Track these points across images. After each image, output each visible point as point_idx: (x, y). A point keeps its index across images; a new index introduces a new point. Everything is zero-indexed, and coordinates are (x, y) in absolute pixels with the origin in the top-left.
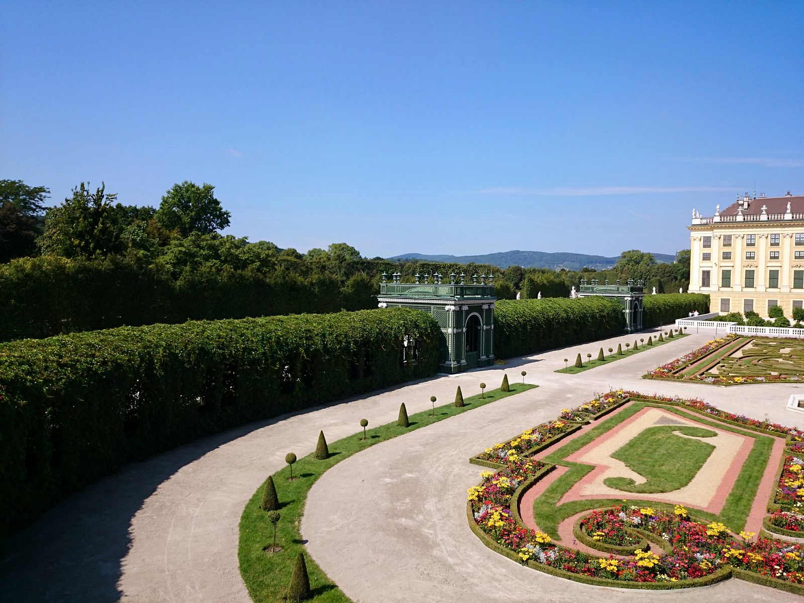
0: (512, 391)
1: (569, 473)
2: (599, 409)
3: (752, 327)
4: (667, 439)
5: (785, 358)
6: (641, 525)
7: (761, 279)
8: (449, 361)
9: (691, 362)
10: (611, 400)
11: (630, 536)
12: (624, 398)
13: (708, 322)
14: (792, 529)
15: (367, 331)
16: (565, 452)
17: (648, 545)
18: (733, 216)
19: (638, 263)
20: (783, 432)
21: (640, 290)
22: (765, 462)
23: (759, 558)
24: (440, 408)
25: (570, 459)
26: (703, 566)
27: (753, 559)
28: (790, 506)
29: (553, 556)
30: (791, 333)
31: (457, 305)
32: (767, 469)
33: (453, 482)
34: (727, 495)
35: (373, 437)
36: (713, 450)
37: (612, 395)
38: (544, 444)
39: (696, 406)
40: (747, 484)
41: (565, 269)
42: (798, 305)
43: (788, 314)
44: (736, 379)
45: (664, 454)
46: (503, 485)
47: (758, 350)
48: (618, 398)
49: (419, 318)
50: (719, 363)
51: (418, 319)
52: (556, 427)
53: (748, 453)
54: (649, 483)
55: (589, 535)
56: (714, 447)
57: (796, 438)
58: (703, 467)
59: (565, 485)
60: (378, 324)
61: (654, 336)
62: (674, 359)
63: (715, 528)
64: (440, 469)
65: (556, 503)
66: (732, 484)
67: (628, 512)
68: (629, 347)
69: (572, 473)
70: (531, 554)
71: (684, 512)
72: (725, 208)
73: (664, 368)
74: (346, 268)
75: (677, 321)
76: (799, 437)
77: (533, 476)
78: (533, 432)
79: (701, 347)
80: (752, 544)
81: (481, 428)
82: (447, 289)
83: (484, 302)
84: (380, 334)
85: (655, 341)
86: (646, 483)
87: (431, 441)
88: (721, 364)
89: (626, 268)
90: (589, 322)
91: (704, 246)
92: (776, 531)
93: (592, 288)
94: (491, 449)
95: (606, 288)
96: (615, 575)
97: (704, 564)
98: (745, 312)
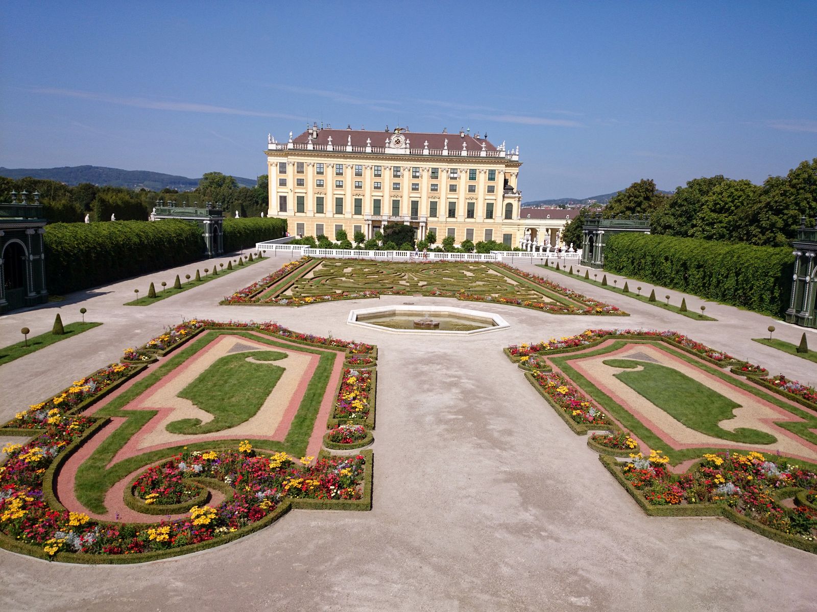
0: (67, 333)
1: (126, 424)
2: (169, 343)
3: (322, 249)
4: (239, 367)
5: (348, 277)
6: (203, 471)
7: (330, 205)
9: (268, 285)
10: (183, 332)
11: (189, 489)
12: (198, 328)
13: (286, 245)
14: (347, 442)
16: (125, 399)
17: (209, 493)
18: (304, 144)
19: (220, 186)
20: (343, 347)
21: (219, 213)
22: (328, 377)
23: (316, 483)
25: (129, 407)
26: (263, 506)
27: (311, 486)
28: (346, 419)
29: (90, 540)
30: (352, 254)
32: (329, 384)
34: (293, 418)
36: (283, 372)
37: (184, 326)
38: (100, 393)
39: (271, 329)
40: (311, 403)
41: (146, 189)
42: (359, 229)
43: (351, 237)
44: (307, 299)
45: (235, 385)
46: (33, 458)
47: (327, 270)
48: (191, 328)
50: (293, 284)
52: (115, 371)
53: (314, 370)
54: (216, 420)
55: (142, 498)
56: (284, 369)
57: (354, 351)
58: (273, 392)
59: (121, 439)
61: (234, 260)
62: (252, 283)
63: (279, 458)
65: (106, 465)
66: (298, 405)
67: (188, 460)
68: (208, 273)
69: (130, 424)
70: (60, 545)
71: (248, 448)
72: (297, 136)
73: (240, 293)
75: (257, 244)
76: (356, 350)
77: (79, 437)
78: (87, 381)
79: (278, 269)
80: (311, 467)
83: (30, 226)
85: (235, 265)
86: (213, 421)
88: (295, 286)
89: (208, 191)
90: (165, 247)
91: (281, 172)
92: (333, 447)
93: (169, 211)
94: (24, 412)
95: (183, 211)
96: (166, 544)
97: (264, 504)
98: (317, 235)
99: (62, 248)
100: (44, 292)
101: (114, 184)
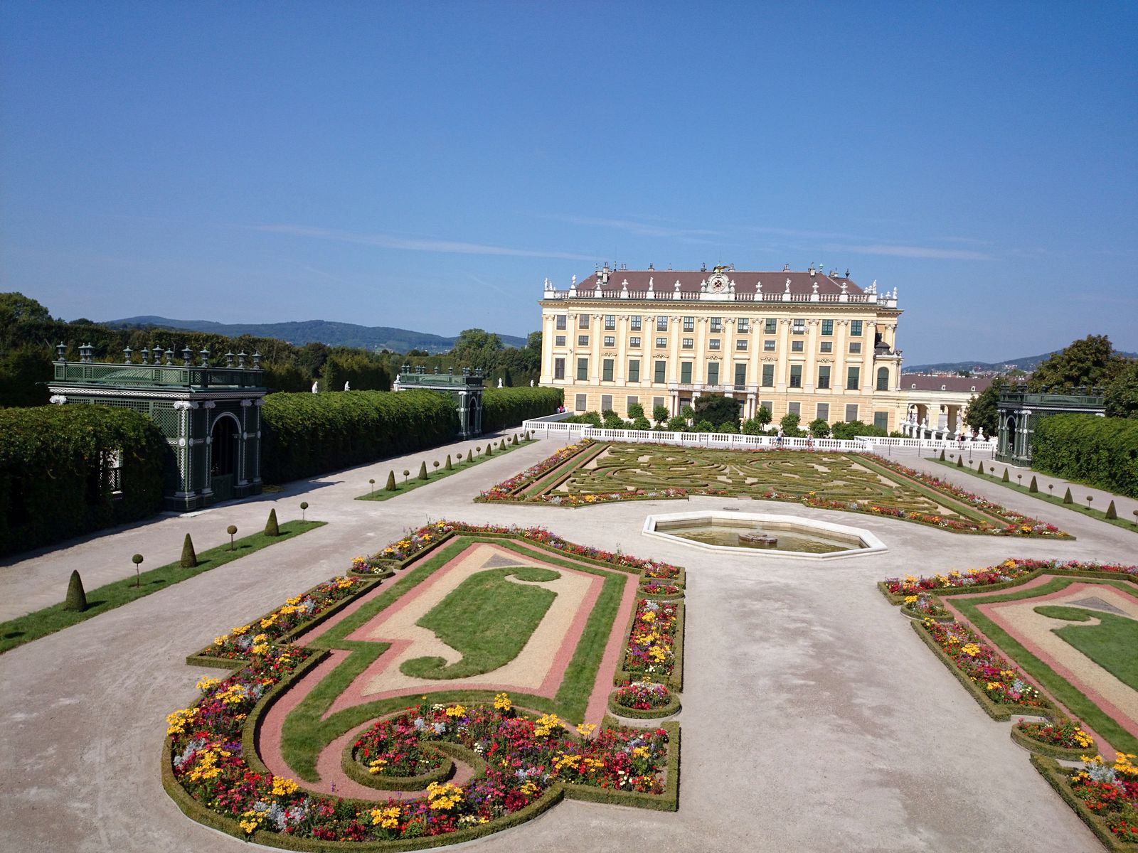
0: (283, 534)
1: (350, 660)
2: (409, 551)
3: (609, 430)
4: (497, 588)
5: (644, 469)
6: (446, 733)
7: (621, 371)
8: (180, 491)
9: (537, 477)
10: (427, 537)
11: (427, 756)
12: (447, 532)
13: (561, 424)
14: (643, 708)
15: (18, 446)
16: (350, 627)
17: (453, 764)
18: (590, 290)
19: (481, 346)
20: (636, 567)
21: (479, 382)
22: (615, 609)
23: (599, 764)
24: (154, 572)
25: (354, 637)
26: (525, 790)
27: (591, 767)
28: (640, 673)
29: (298, 818)
30: (650, 436)
31: (196, 400)
32: (616, 620)
33: (148, 703)
34: (567, 666)
35: (10, 636)
36: (554, 599)
37: (429, 530)
38: (318, 616)
39: (539, 537)
40: (592, 646)
41: (389, 350)
42: (660, 403)
43: (649, 413)
44: (588, 498)
45: (490, 612)
46: (233, 699)
47: (615, 459)
48: (437, 532)
49: (125, 422)
50: (570, 477)
51: (123, 424)
52: (340, 587)
53: (595, 598)
54: (465, 662)
55: (365, 765)
56: (556, 595)
57: (651, 573)
58: (540, 626)
59: (342, 680)
60: (40, 433)
61: (495, 443)
62: (516, 473)
63: (547, 722)
64: (129, 682)
65: (321, 715)
66: (573, 648)
67: (427, 716)
68: (461, 459)
69: (354, 660)
70: (260, 820)
71: (506, 704)
72: (582, 281)
73: (501, 487)
74: (14, 334)
75: (524, 423)
76: (655, 572)
77: (290, 674)
78: (303, 599)
79: (550, 456)
80: (592, 740)
81: (218, 601)
82: (177, 373)
83: (246, 396)
84: (44, 450)
85: (496, 450)
86: (461, 662)
87: (123, 633)
88: (571, 479)
89: (466, 353)
90: (410, 425)
91: (558, 328)
92: (622, 714)
93: (417, 378)
94: (225, 637)
95: (435, 378)
96: (394, 833)
97: (526, 787)
98: (603, 411)
99: (283, 425)
100: (258, 480)
101: (349, 344)
